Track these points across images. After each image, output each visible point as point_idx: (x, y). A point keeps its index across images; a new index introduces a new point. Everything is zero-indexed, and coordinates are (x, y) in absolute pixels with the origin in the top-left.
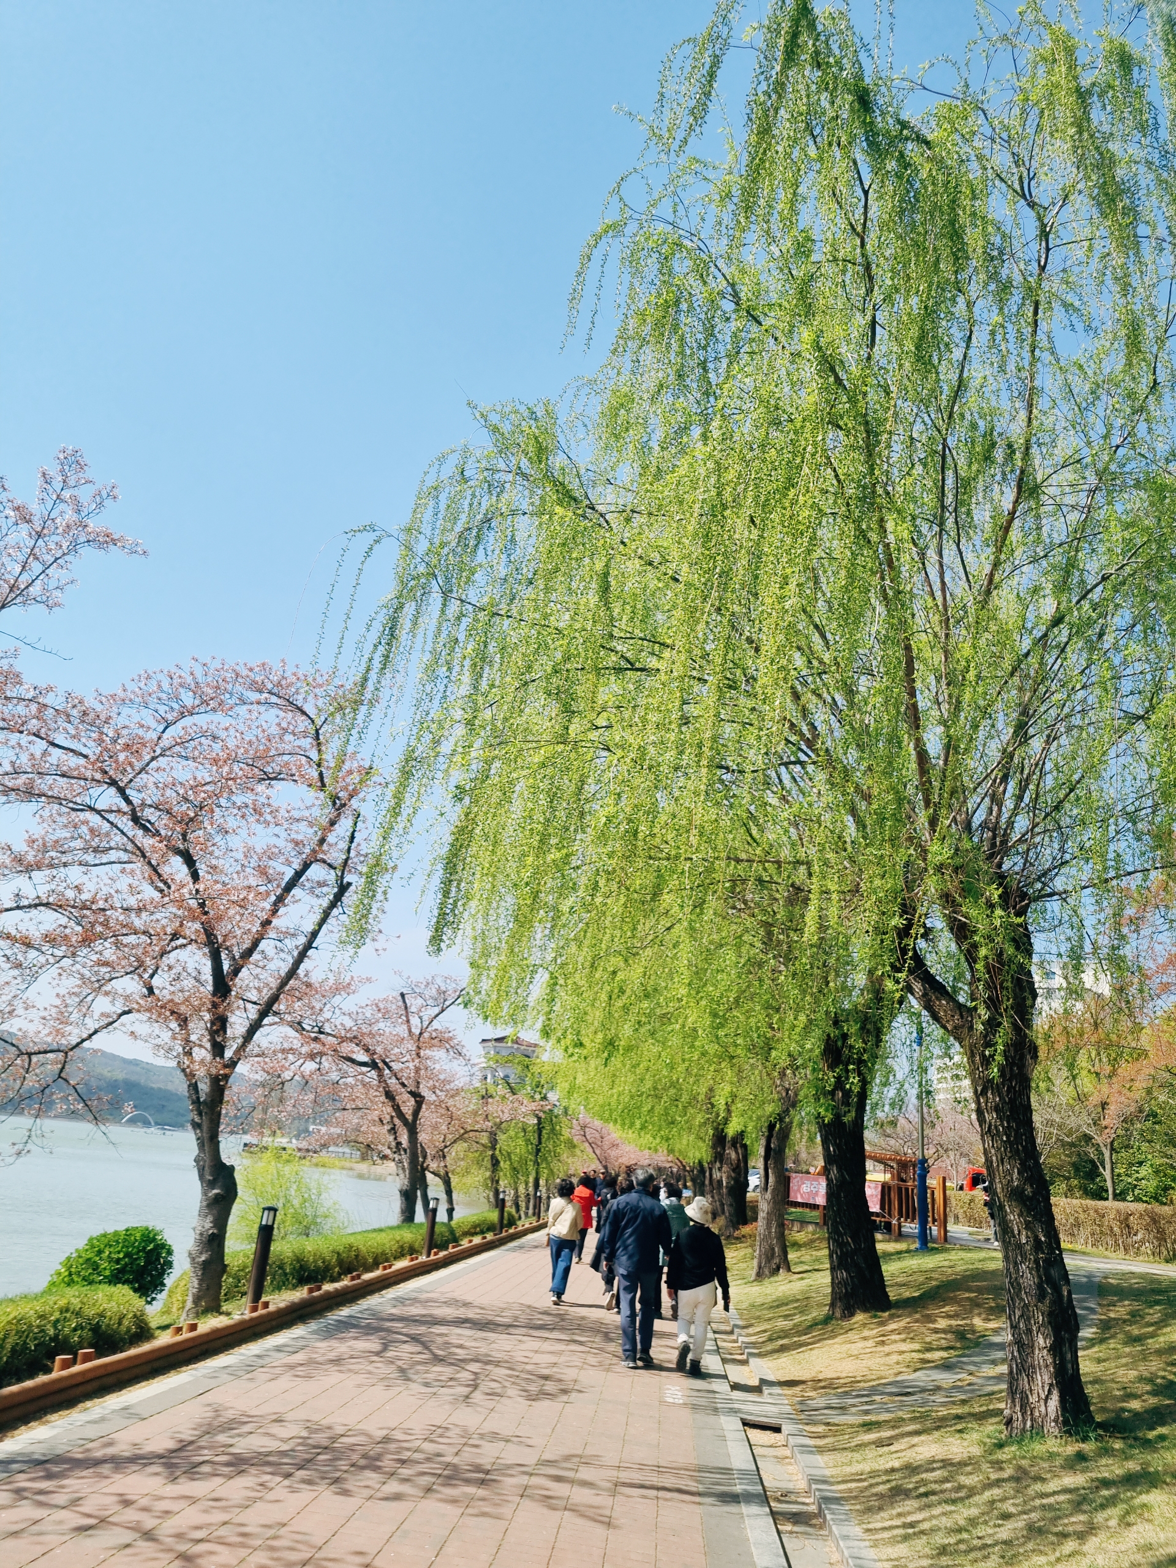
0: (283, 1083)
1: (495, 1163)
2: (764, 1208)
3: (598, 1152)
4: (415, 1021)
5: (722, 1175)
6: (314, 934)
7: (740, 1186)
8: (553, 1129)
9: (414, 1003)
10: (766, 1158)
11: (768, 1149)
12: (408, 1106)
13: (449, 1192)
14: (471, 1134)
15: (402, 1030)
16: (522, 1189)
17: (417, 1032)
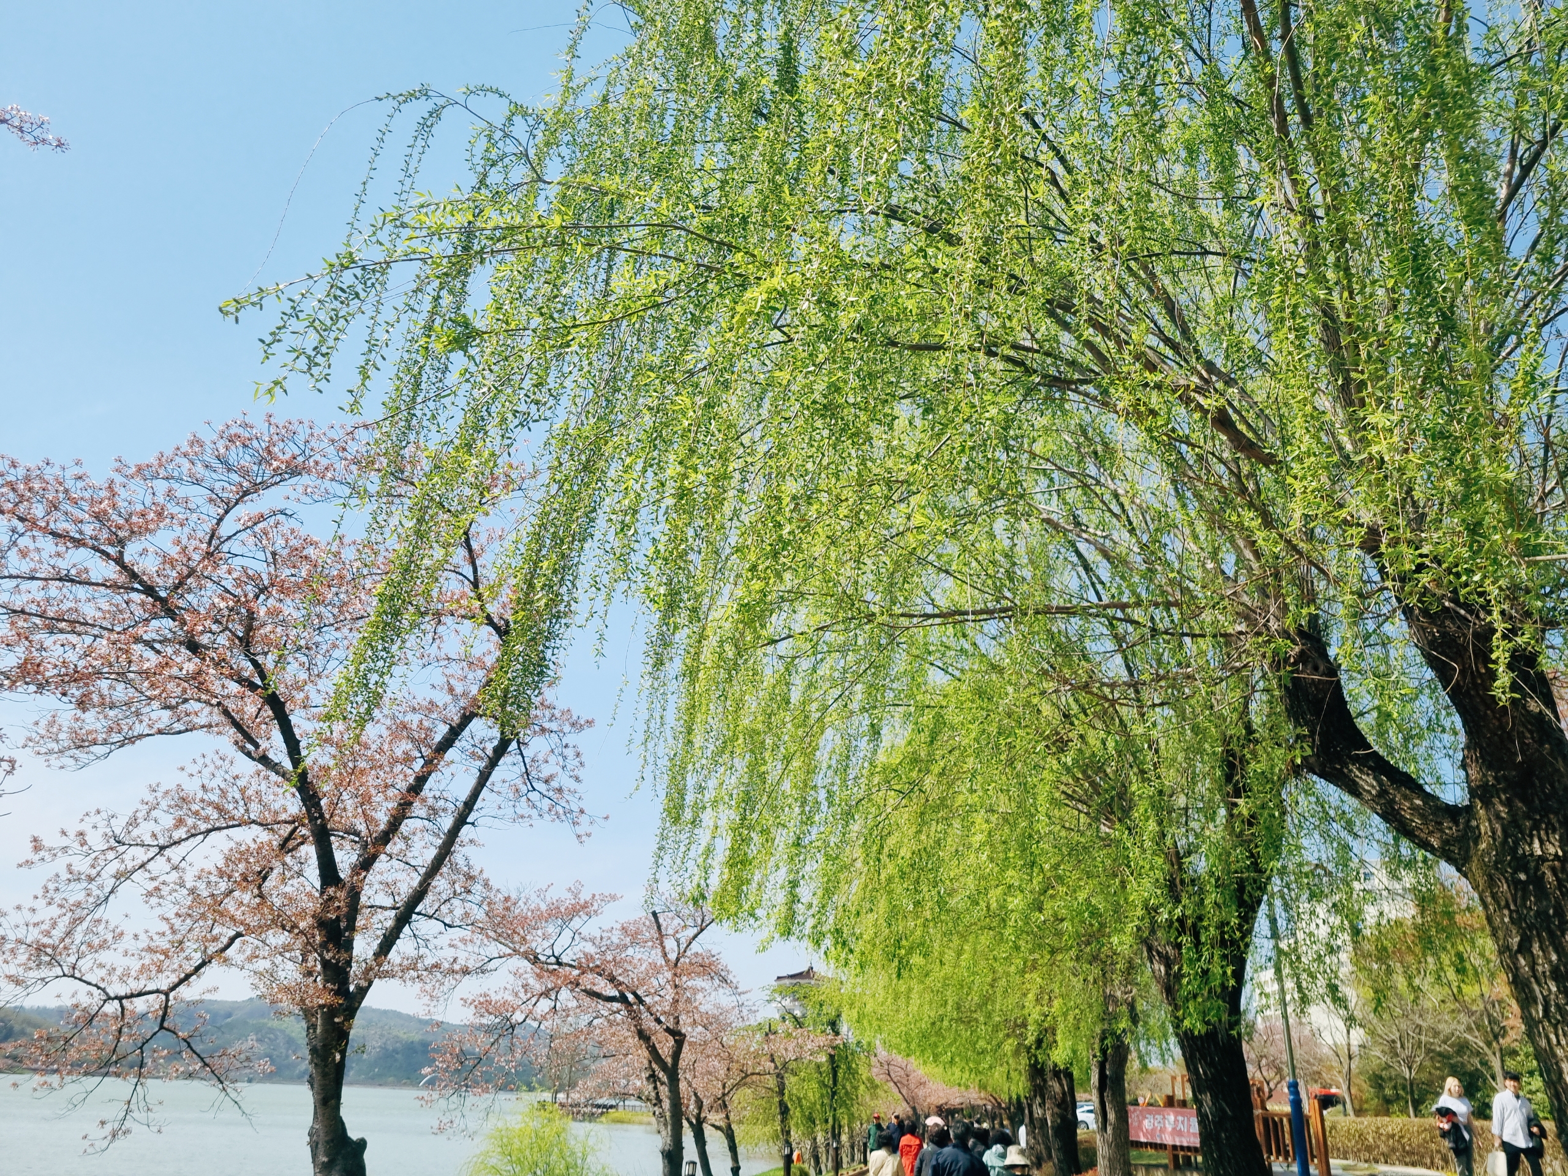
0: (513, 1027)
1: (784, 1111)
2: (1103, 1151)
3: (904, 1091)
4: (670, 944)
5: (1046, 1112)
6: (470, 804)
7: (1068, 1124)
8: (849, 1068)
9: (669, 923)
10: (1102, 1089)
11: (1102, 1077)
12: (665, 1046)
13: (733, 1148)
14: (754, 1077)
15: (656, 956)
16: (820, 1138)
17: (673, 956)
